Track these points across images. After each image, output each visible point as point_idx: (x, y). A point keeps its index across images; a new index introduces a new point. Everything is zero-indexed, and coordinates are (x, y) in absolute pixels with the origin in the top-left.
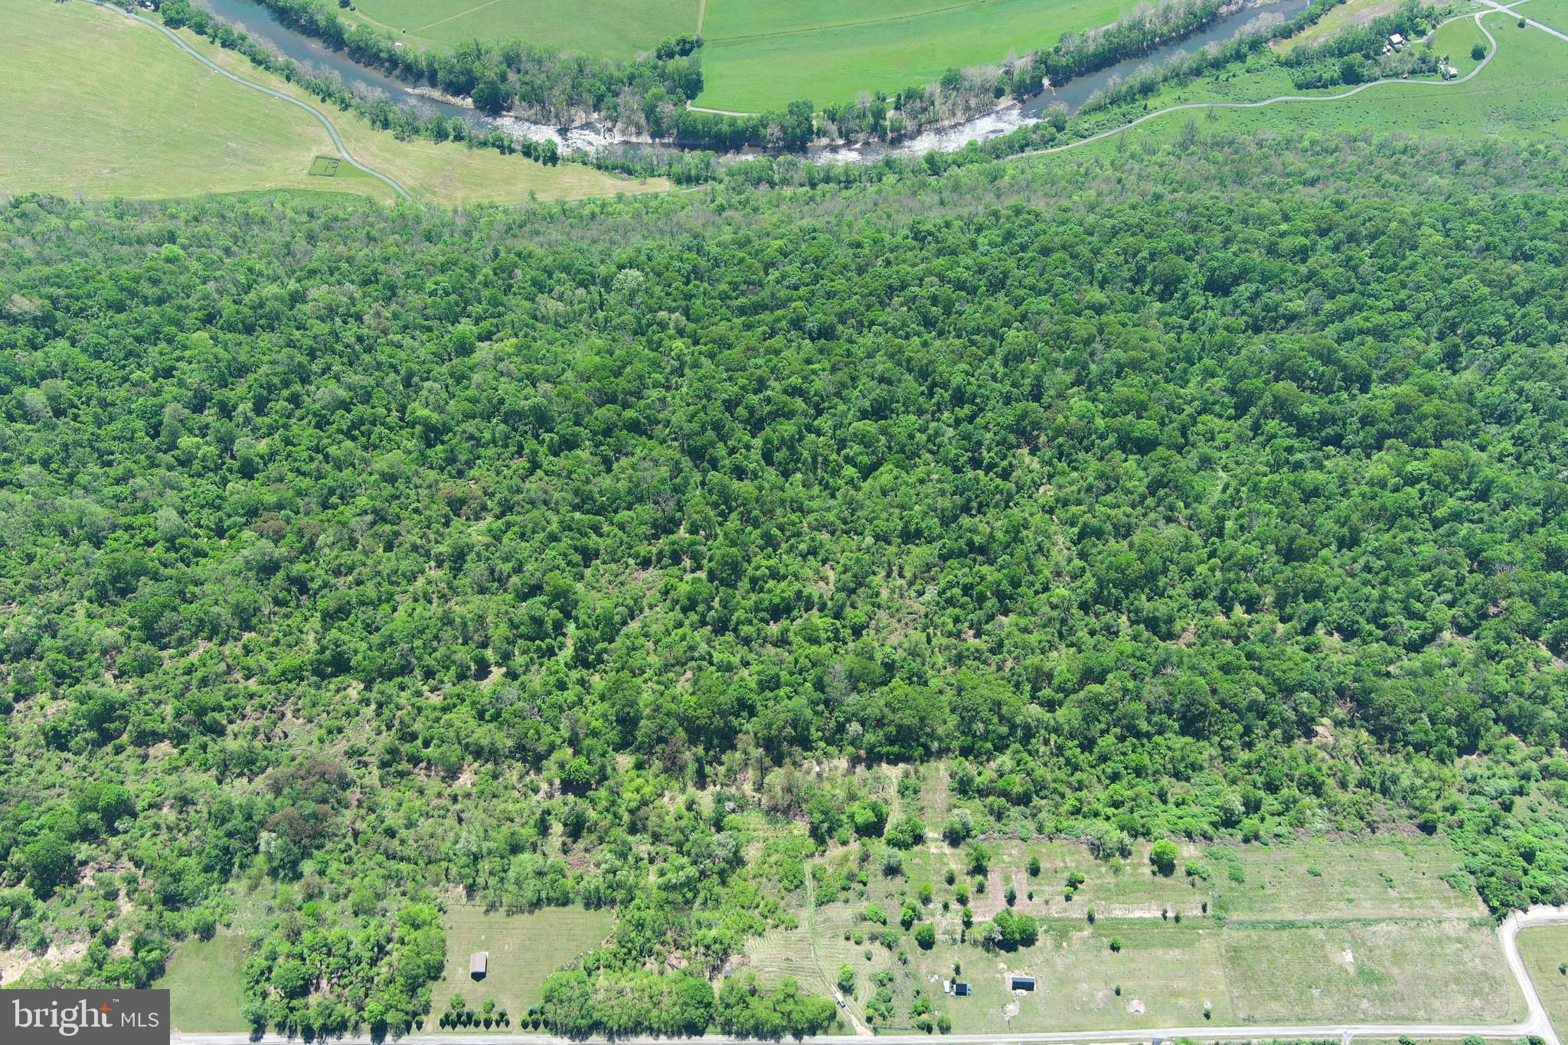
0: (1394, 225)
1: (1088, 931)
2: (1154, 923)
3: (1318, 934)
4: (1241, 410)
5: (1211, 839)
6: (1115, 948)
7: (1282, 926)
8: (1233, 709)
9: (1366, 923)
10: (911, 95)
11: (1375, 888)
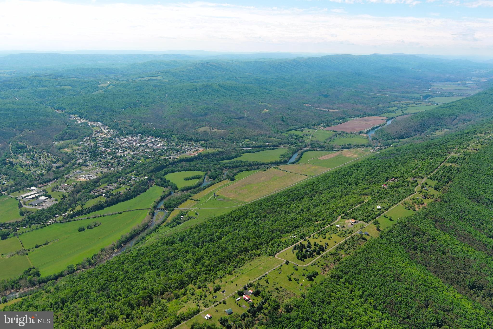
0: (202, 224)
1: (227, 284)
2: (235, 279)
3: (256, 268)
4: (198, 246)
5: (234, 270)
6: (232, 283)
7: (250, 270)
8: (225, 257)
9: (260, 265)
10: (95, 255)
11: (259, 262)
